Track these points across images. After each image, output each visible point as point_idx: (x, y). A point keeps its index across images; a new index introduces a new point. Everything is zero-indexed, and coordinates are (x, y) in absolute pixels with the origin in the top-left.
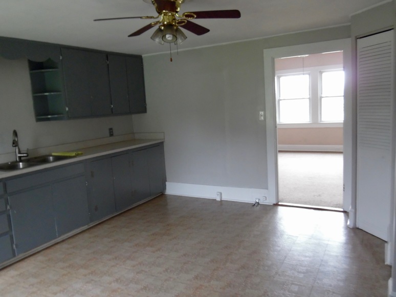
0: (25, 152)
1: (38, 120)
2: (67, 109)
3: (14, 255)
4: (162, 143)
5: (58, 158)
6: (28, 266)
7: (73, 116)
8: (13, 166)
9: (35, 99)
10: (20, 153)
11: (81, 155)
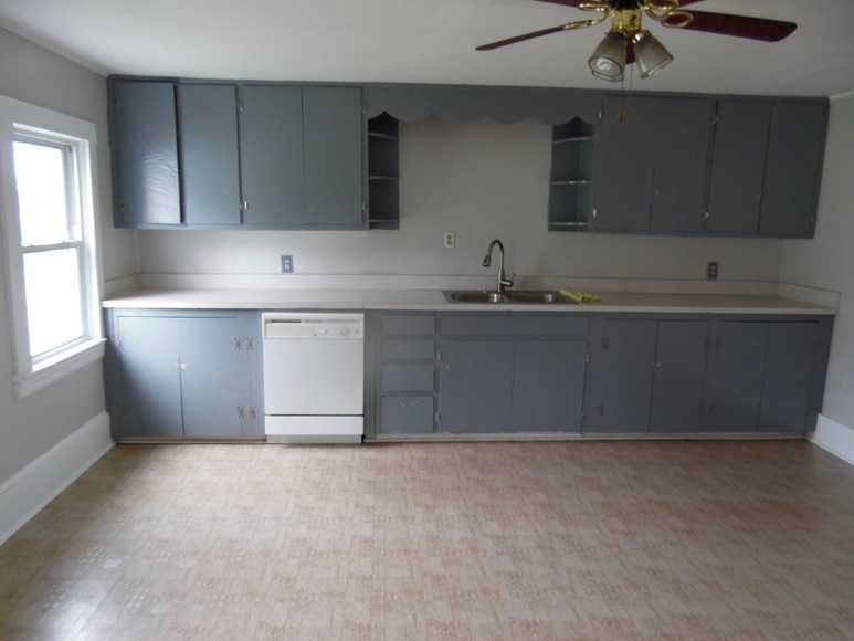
0: (510, 279)
1: (552, 228)
2: (595, 213)
3: (435, 430)
4: (831, 318)
5: (559, 299)
6: (442, 455)
7: (601, 228)
8: (482, 297)
9: (554, 190)
10: (503, 279)
11: (598, 302)
